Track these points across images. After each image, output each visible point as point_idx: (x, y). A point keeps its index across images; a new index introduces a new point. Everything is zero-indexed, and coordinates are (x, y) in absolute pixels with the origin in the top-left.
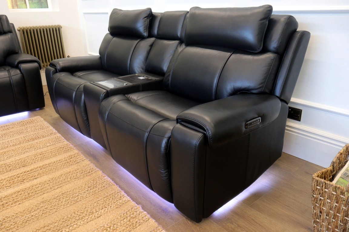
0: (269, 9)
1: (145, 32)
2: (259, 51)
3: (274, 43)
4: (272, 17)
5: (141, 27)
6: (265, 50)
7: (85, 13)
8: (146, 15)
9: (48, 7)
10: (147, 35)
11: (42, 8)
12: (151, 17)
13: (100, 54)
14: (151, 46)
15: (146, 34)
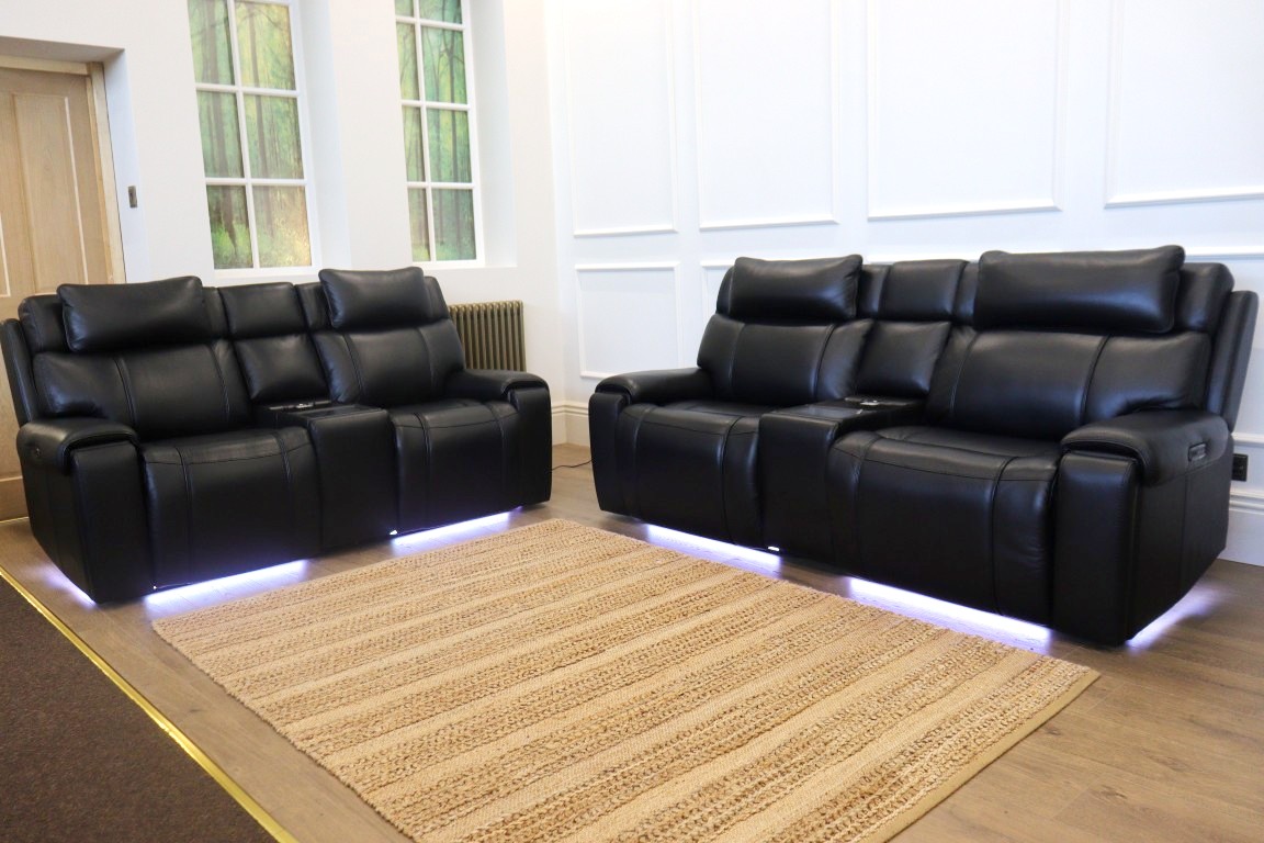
0: (1178, 253)
1: (847, 307)
2: (1169, 329)
3: (1197, 315)
4: (1184, 268)
5: (834, 294)
6: (1179, 328)
7: (581, 271)
8: (850, 270)
9: (474, 257)
10: (855, 313)
11: (460, 258)
12: (857, 274)
13: (699, 364)
14: (870, 337)
15: (851, 312)
